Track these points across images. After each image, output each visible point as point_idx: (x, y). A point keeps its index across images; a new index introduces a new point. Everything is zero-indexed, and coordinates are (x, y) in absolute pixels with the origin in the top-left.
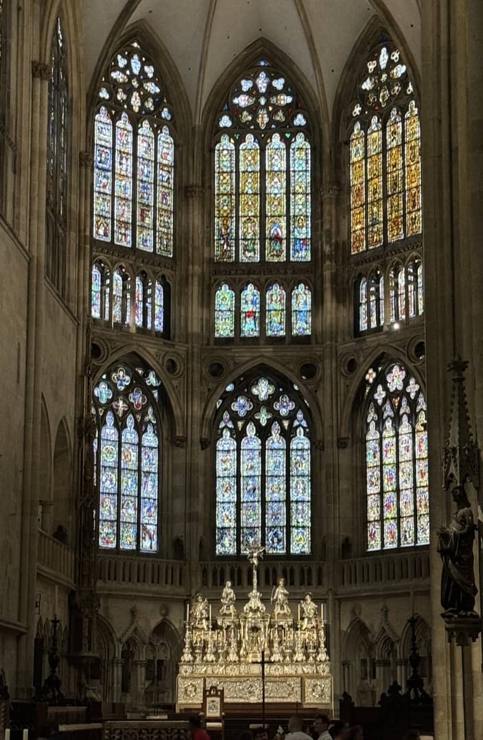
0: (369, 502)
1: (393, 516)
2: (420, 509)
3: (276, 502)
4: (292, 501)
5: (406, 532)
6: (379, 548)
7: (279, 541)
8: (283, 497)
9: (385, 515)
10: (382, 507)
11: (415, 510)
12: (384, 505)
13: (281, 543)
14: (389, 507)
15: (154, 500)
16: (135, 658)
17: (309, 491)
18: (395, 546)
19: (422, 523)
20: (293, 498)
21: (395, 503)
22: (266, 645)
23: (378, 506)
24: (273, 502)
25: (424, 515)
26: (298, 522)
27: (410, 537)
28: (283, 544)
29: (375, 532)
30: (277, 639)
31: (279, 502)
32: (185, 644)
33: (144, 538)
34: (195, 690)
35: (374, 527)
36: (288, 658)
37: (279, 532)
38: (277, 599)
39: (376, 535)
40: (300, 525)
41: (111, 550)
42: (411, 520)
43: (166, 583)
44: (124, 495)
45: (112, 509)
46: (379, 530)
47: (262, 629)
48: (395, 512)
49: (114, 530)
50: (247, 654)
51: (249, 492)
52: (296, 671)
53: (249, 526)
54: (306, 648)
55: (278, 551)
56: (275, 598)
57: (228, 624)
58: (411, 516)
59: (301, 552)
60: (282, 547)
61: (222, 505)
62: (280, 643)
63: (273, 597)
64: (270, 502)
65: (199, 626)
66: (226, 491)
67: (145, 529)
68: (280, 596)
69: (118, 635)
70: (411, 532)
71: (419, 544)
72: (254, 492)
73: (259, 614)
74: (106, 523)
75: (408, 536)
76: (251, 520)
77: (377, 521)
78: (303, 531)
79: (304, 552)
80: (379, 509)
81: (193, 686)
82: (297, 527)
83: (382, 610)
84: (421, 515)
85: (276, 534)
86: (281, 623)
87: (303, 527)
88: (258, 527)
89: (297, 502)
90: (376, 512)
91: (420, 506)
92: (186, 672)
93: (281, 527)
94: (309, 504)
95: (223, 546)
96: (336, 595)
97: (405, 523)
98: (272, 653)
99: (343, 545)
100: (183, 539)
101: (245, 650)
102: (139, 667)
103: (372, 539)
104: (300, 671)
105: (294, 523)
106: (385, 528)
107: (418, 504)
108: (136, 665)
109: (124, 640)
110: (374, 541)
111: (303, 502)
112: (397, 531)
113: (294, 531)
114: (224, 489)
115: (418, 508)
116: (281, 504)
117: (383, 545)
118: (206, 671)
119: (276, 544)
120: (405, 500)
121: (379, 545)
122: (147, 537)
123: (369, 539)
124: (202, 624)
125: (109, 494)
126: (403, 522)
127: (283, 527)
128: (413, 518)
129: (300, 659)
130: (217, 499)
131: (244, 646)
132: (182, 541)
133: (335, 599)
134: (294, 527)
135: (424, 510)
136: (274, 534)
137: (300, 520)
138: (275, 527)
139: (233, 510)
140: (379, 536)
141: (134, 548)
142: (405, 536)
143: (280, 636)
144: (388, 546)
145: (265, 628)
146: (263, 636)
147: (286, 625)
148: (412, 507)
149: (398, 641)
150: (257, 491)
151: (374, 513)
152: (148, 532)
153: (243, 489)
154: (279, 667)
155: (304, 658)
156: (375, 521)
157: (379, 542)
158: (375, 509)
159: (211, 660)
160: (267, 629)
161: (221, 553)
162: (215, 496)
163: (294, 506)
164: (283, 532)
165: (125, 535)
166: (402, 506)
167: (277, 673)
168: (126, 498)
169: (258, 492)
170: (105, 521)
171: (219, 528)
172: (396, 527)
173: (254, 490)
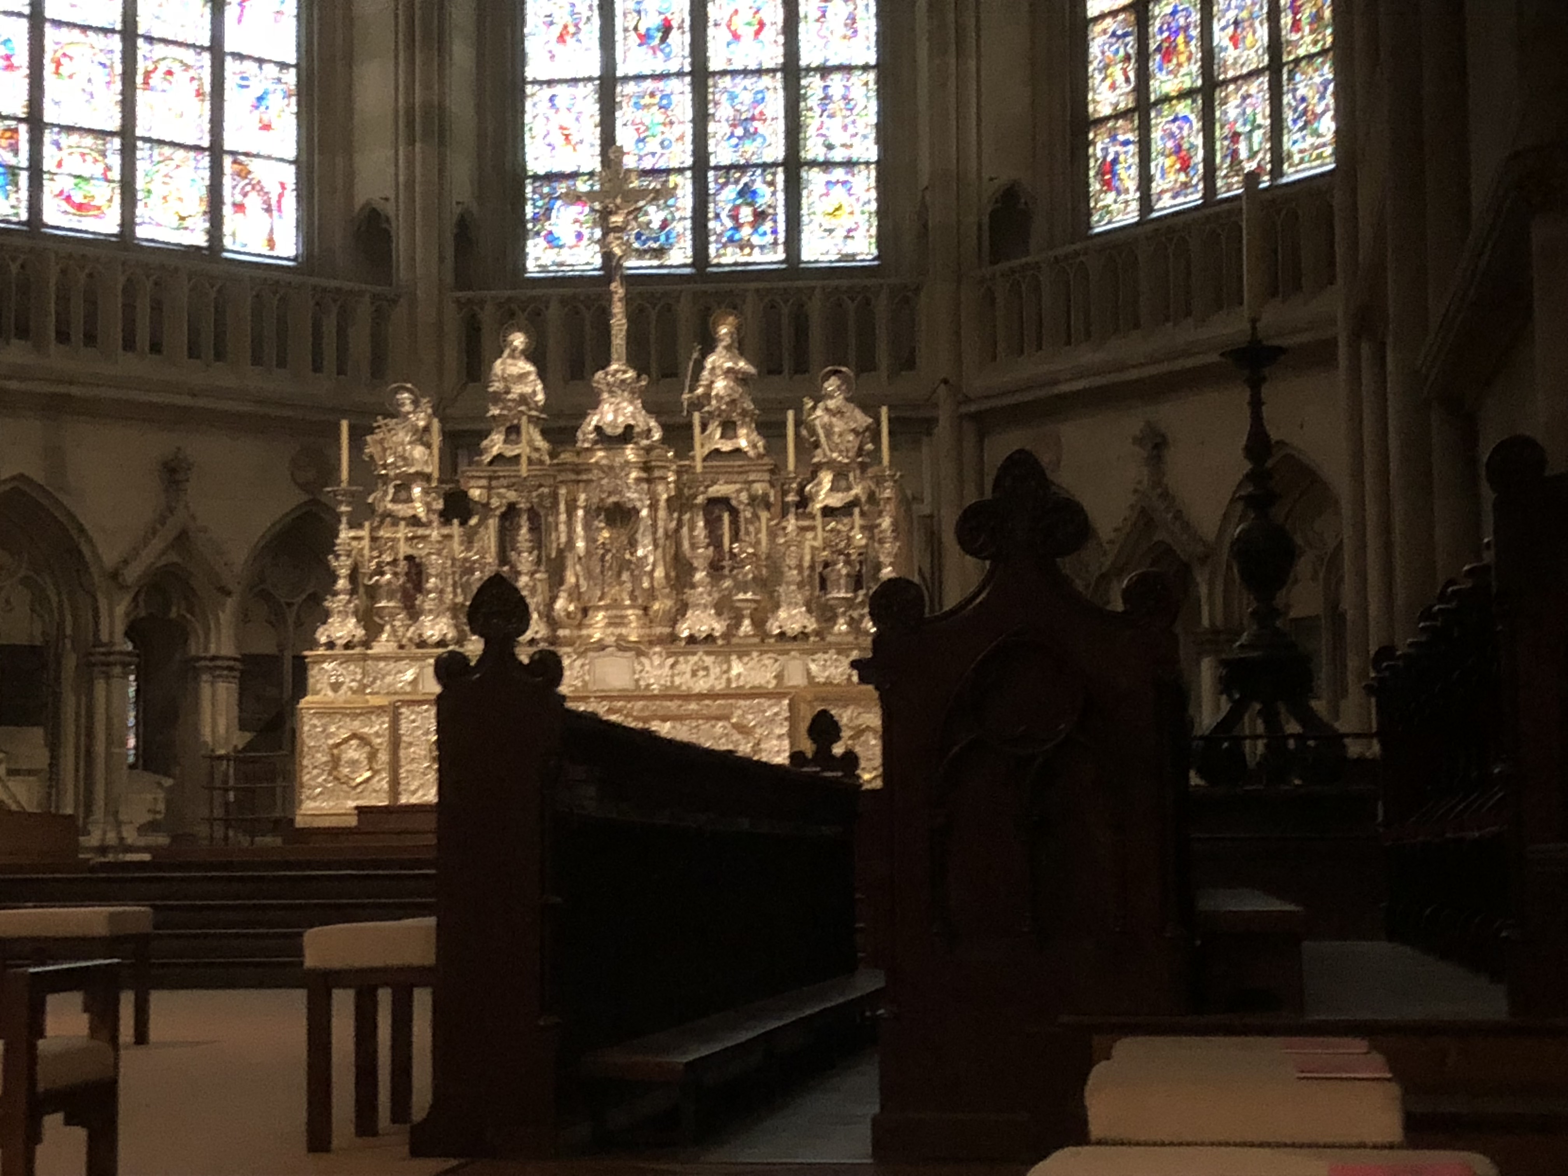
0: (1095, 49)
1: (1187, 84)
2: (1294, 37)
3: (745, 72)
4: (808, 69)
5: (1235, 137)
6: (1131, 216)
7: (760, 216)
8: (774, 56)
9: (1154, 84)
10: (1143, 56)
11: (1275, 46)
12: (1153, 46)
13: (767, 226)
14: (1168, 52)
15: (283, 66)
16: (194, 649)
17: (868, 25)
18: (1194, 198)
19: (1302, 91)
20: (808, 57)
21: (1195, 32)
22: (659, 573)
23: (1127, 58)
24: (734, 73)
25: (1310, 57)
26: (830, 147)
27: (1253, 155)
28: (774, 232)
29: (1115, 161)
30: (702, 554)
31: (759, 72)
32: (335, 578)
33: (239, 207)
34: (372, 756)
35: (1113, 138)
36: (746, 626)
37: (759, 186)
38: (707, 396)
39: (1120, 169)
40: (838, 155)
41: (99, 242)
42: (1259, 87)
43: (317, 368)
44: (150, 39)
45: (99, 86)
46: (1132, 149)
47: (644, 513)
48: (1195, 68)
49: (108, 168)
50: (585, 611)
51: (644, 38)
52: (779, 677)
53: (647, 164)
54: (823, 584)
55: (757, 256)
56: (700, 391)
57: (512, 496)
58: (1255, 73)
59: (845, 257)
60: (770, 238)
61: (547, 92)
62: (715, 568)
63: (692, 390)
64: (724, 73)
65: (401, 509)
66: (561, 39)
67: (243, 173)
68: (720, 385)
69: (110, 557)
70: (1258, 135)
71: (1291, 174)
72: (664, 39)
73: (630, 453)
74: (75, 138)
75: (1243, 154)
76: (653, 145)
77: (1124, 114)
78: (849, 177)
79: (852, 257)
80: (1131, 68)
81: (364, 740)
82: (827, 165)
83: (1138, 441)
84: (1297, 61)
85: (747, 193)
86: (719, 490)
87: (849, 164)
88: (680, 171)
89: (825, 71)
90: (1120, 79)
91: (1296, 26)
92: (336, 687)
93: (765, 166)
94: (871, 76)
95: (552, 241)
96: (967, 400)
97: (1234, 101)
98: (682, 609)
99: (993, 215)
100: (389, 209)
101: (575, 594)
102: (205, 677)
103: (1108, 185)
104: (796, 679)
105: (813, 149)
106: (1156, 134)
107: (1286, 20)
108: (196, 673)
109: (132, 574)
110: (1112, 196)
111: (846, 69)
112: (1199, 141)
113: (814, 179)
114: (556, 30)
115: (1287, 34)
116: (766, 80)
117: (1146, 201)
118: (414, 682)
119: (746, 232)
120: (1231, 15)
121: (1134, 206)
122: (254, 202)
123: (1095, 186)
124: (410, 500)
125: (85, 28)
126: (1224, 102)
127: (775, 165)
128: (1264, 80)
129: (794, 628)
130: (530, 73)
131: (571, 579)
132: (388, 220)
133: (961, 417)
134: (813, 164)
135: (1309, 39)
136: (741, 194)
137: (837, 137)
138: (743, 168)
139: (592, 109)
140: (1134, 171)
141: (200, 239)
142: (1235, 153)
143: (715, 540)
144: (1165, 205)
145: (654, 507)
146: (648, 540)
147: (744, 496)
148: (1263, 32)
149: (1204, 559)
150: (674, 35)
151: (1113, 87)
152: (258, 187)
153: (626, 30)
154: (709, 660)
155: (812, 625)
156: (1117, 116)
157: (1134, 195)
158: (1117, 72)
159: (436, 638)
160: (662, 514)
161: (543, 268)
162: (519, 57)
163: (813, 85)
164: (772, 184)
165: (158, 190)
166: (1221, 37)
167: (701, 685)
168: (160, 50)
169: (680, 41)
170: (69, 129)
171: (536, 177)
172: (1197, 125)
173: (666, 29)
